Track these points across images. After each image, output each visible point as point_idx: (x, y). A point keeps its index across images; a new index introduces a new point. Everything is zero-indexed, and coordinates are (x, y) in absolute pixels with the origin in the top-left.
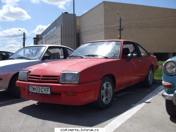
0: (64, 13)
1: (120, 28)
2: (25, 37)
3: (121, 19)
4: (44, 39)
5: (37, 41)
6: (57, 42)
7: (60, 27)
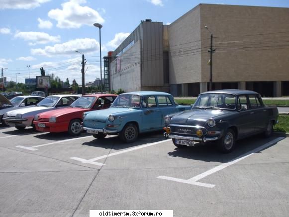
0: (145, 21)
1: (211, 49)
2: (85, 61)
3: (212, 36)
4: (118, 59)
5: (108, 61)
6: (134, 64)
7: (139, 42)
